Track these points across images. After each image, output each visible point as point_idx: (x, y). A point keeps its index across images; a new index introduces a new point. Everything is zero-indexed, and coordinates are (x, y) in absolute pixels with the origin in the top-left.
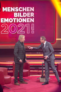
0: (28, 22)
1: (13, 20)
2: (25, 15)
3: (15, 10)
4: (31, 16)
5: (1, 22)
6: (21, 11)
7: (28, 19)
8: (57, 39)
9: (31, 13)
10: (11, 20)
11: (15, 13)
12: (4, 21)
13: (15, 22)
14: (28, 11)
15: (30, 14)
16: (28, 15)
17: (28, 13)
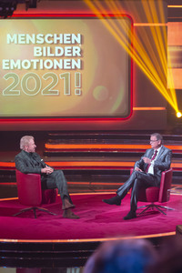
0: (65, 67)
1: (32, 63)
2: (59, 51)
3: (36, 39)
4: (74, 55)
5: (4, 68)
6: (51, 42)
7: (66, 61)
8: (134, 109)
9: (74, 48)
10: (26, 64)
11: (35, 48)
12: (9, 66)
13: (35, 67)
14: (65, 42)
15: (72, 49)
16: (66, 51)
17: (66, 48)
